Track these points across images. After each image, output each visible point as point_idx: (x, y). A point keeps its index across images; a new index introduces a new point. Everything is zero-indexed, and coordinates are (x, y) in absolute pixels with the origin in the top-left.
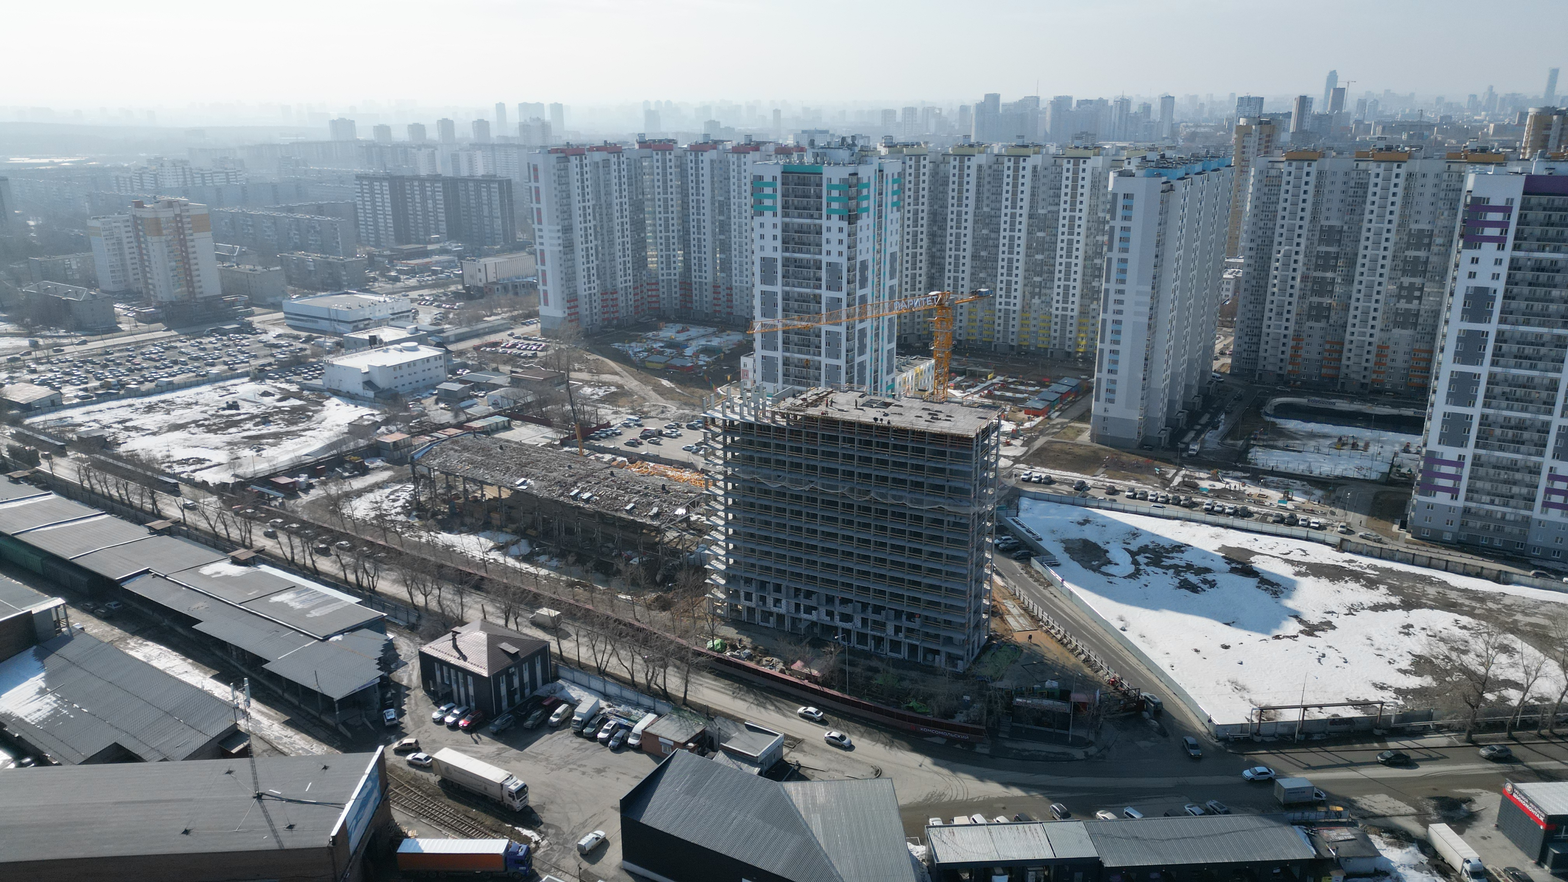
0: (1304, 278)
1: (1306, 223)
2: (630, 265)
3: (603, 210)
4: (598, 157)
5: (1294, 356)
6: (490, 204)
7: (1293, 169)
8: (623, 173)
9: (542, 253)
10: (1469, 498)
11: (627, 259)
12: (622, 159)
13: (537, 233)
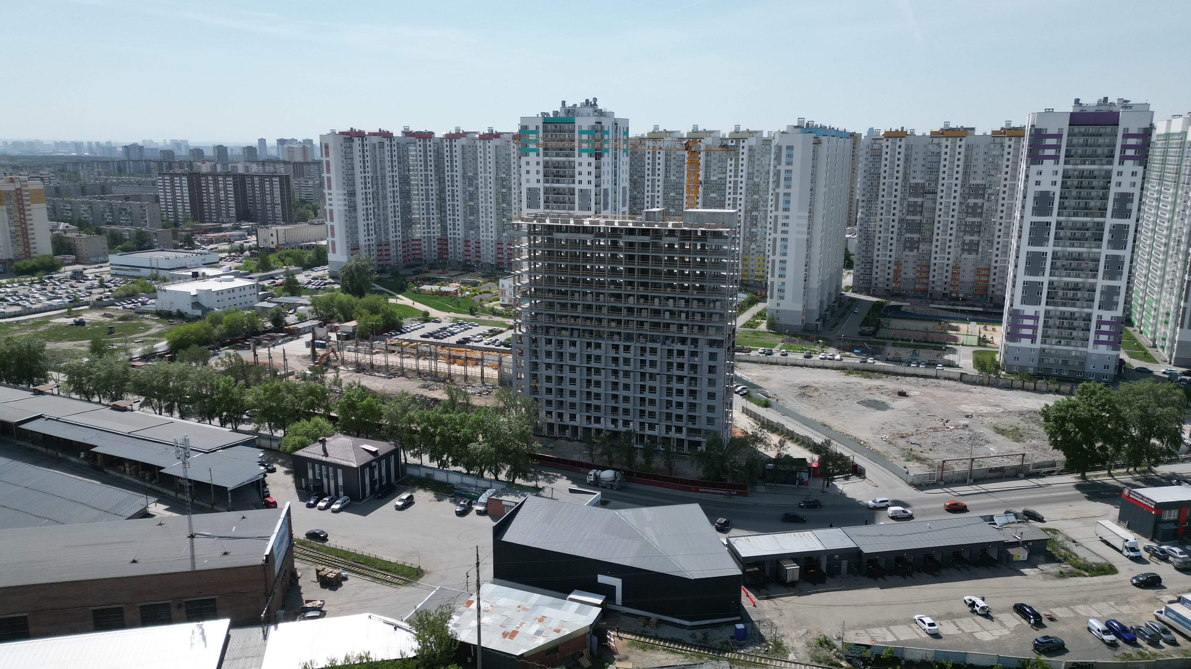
0: (901, 221)
1: (900, 181)
2: (399, 224)
3: (378, 181)
4: (375, 140)
5: (896, 277)
6: (272, 194)
7: (889, 143)
8: (394, 153)
9: (331, 212)
10: (1044, 342)
11: (397, 219)
12: (393, 143)
13: (327, 197)
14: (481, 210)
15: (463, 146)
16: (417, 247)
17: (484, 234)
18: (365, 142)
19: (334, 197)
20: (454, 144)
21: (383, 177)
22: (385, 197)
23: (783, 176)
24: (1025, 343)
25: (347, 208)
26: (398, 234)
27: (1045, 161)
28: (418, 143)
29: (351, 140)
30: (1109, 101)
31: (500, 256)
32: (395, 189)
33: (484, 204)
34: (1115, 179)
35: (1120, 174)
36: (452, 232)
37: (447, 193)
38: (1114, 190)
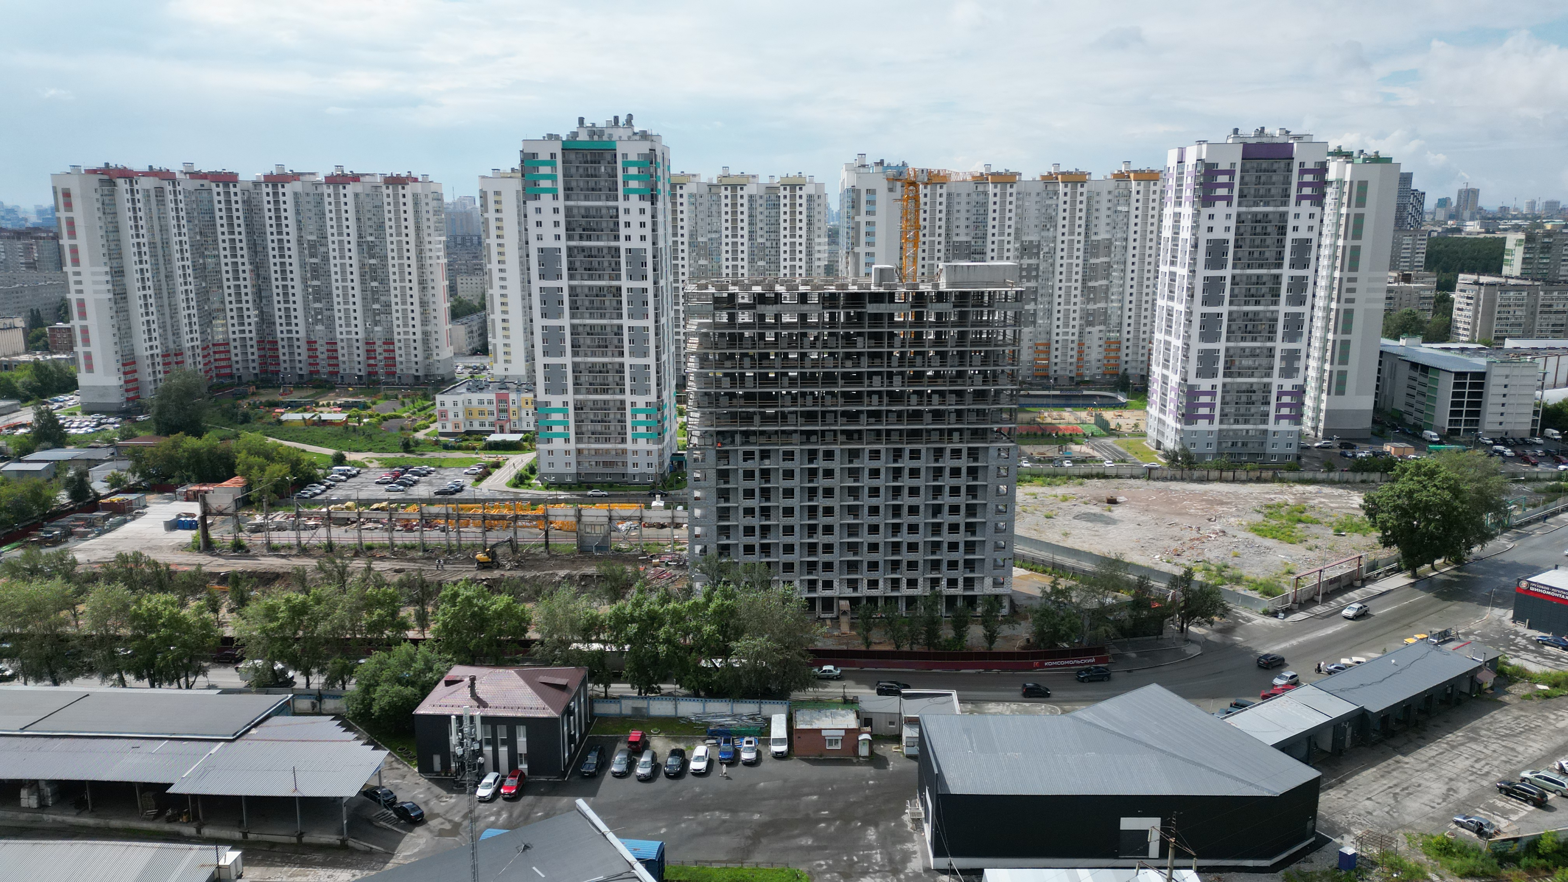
4: (148, 182)
8: (180, 206)
9: (81, 304)
10: (1221, 422)
11: (192, 312)
12: (178, 188)
13: (72, 279)
14: (335, 292)
15: (295, 194)
16: (223, 356)
17: (344, 329)
18: (136, 187)
19: (86, 277)
20: (281, 190)
21: (166, 244)
22: (169, 277)
23: (863, 229)
24: (1202, 425)
25: (111, 296)
26: (195, 335)
27: (1217, 203)
28: (215, 190)
29: (112, 183)
30: (1266, 131)
31: (372, 362)
32: (186, 263)
33: (340, 284)
34: (1291, 223)
35: (1297, 216)
36: (284, 328)
37: (273, 268)
38: (1290, 235)
